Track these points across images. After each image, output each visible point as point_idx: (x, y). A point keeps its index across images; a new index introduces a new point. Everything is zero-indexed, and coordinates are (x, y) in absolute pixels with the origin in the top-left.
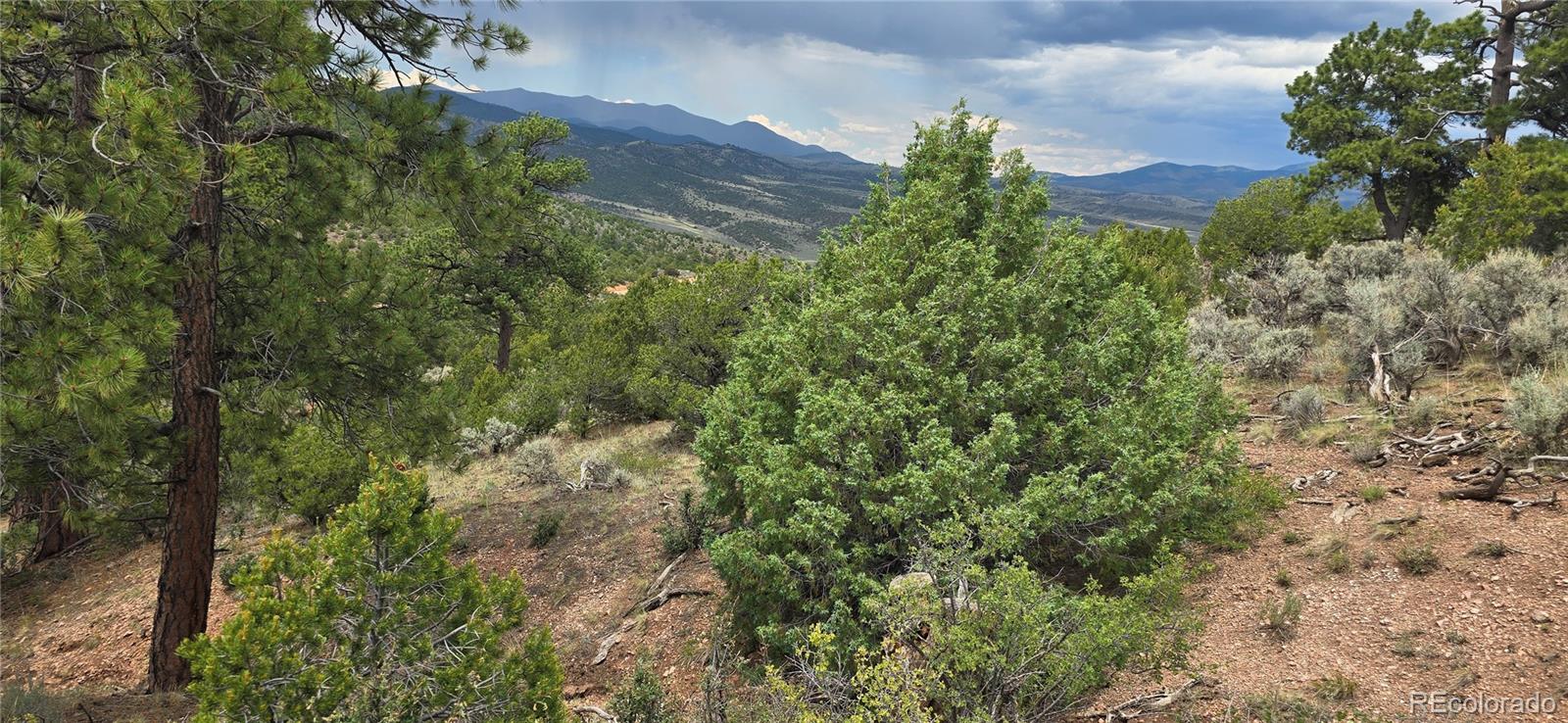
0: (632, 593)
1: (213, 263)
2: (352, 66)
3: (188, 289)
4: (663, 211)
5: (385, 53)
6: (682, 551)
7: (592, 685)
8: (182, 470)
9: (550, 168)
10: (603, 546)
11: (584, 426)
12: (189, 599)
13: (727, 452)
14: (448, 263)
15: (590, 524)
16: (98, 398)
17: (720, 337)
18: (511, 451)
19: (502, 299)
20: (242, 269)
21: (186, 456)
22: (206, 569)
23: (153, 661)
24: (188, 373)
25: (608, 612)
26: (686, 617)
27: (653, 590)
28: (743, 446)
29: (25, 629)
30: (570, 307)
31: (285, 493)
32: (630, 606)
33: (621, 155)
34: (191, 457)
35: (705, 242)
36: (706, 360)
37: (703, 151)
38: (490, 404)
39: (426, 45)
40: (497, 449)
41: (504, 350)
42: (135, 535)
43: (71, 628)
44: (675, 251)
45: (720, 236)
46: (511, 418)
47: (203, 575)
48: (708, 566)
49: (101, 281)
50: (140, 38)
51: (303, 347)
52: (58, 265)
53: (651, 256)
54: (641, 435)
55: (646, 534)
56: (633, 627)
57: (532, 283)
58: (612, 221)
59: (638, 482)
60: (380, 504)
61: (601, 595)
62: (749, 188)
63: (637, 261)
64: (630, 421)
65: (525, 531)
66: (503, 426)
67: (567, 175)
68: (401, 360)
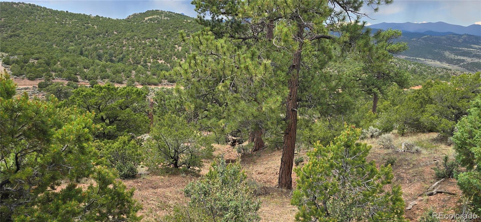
0: (422, 189)
1: (298, 75)
2: (338, 15)
3: (291, 82)
4: (435, 60)
5: (346, 11)
6: (443, 178)
7: (406, 216)
8: (288, 130)
9: (394, 46)
10: (411, 171)
11: (403, 132)
12: (288, 165)
13: (467, 142)
14: (358, 79)
15: (406, 163)
16: (271, 109)
17: (461, 103)
18: (377, 137)
19: (375, 90)
20: (304, 77)
21: (289, 126)
22: (292, 158)
23: (279, 180)
24: (290, 104)
25: (413, 193)
26: (444, 201)
27: (431, 189)
28: (475, 140)
29: (251, 167)
30: (398, 93)
31: (311, 141)
32: (421, 193)
33: (420, 41)
34: (290, 127)
35: (452, 71)
36: (454, 111)
37: (454, 37)
38: (370, 122)
39: (359, 7)
40: (372, 136)
41: (375, 107)
42: (275, 148)
43: (261, 169)
44: (439, 74)
45: (459, 68)
46: (377, 127)
47: (291, 159)
48: (454, 185)
49: (273, 79)
50: (285, 14)
51: (319, 99)
52: (264, 74)
53: (429, 76)
54: (425, 137)
55: (428, 170)
56: (422, 200)
57: (385, 85)
58: (415, 64)
59: (424, 152)
60: (347, 137)
61: (410, 187)
62: (474, 50)
63: (424, 78)
64: (420, 132)
65: (382, 162)
66: (375, 129)
67: (400, 49)
68: (346, 103)
